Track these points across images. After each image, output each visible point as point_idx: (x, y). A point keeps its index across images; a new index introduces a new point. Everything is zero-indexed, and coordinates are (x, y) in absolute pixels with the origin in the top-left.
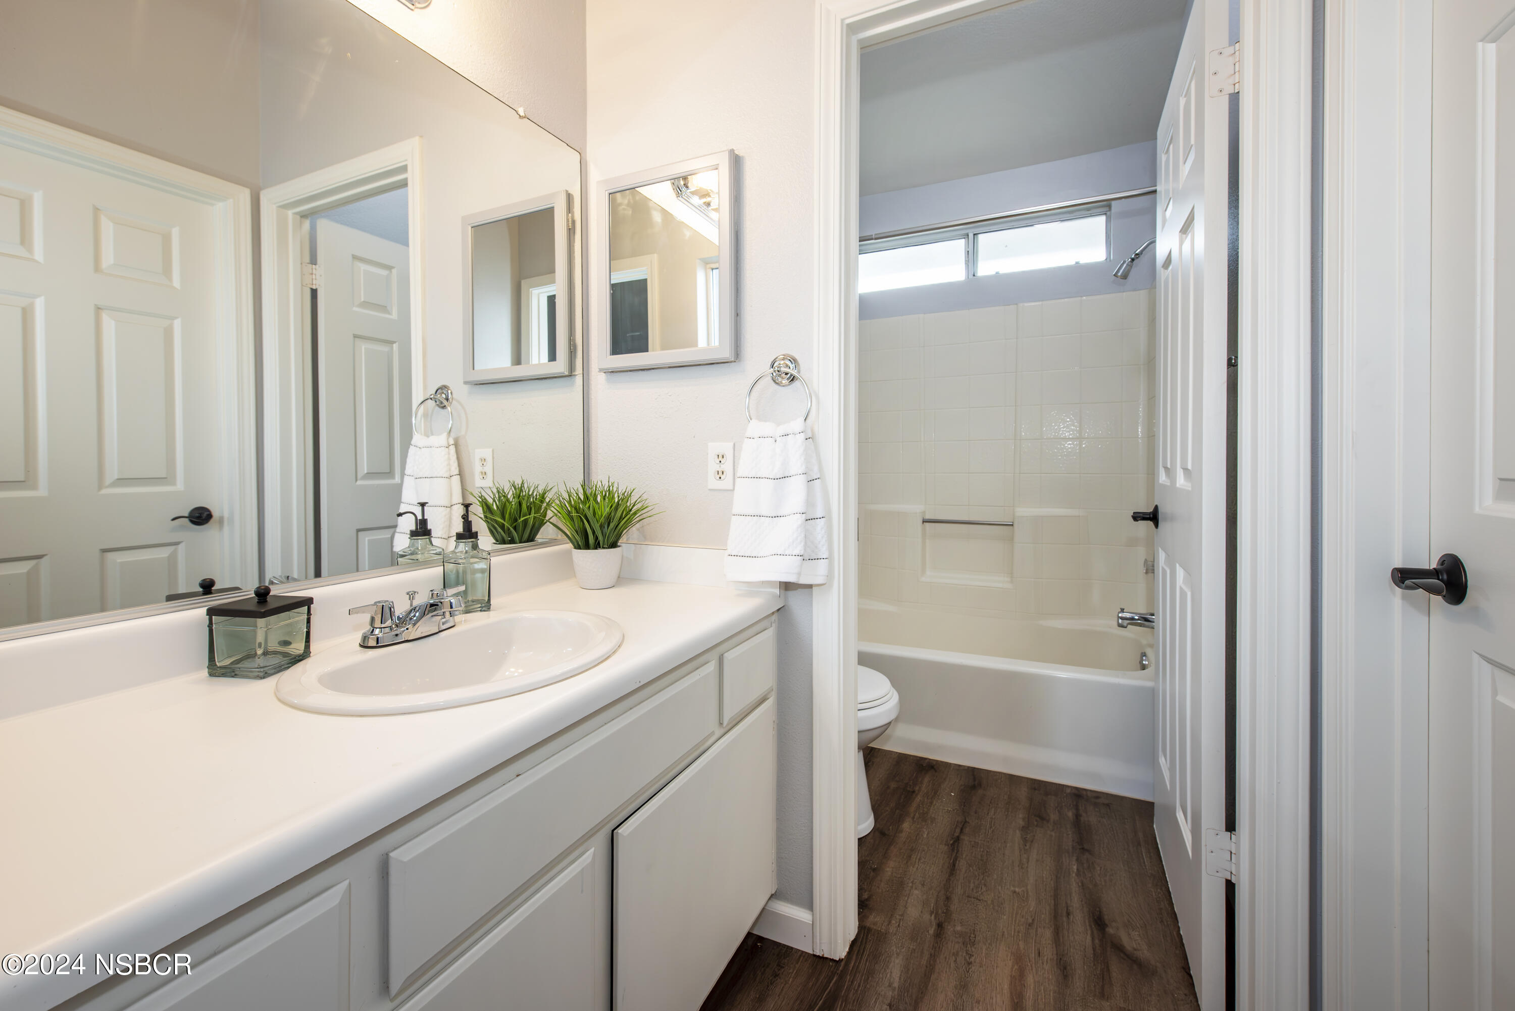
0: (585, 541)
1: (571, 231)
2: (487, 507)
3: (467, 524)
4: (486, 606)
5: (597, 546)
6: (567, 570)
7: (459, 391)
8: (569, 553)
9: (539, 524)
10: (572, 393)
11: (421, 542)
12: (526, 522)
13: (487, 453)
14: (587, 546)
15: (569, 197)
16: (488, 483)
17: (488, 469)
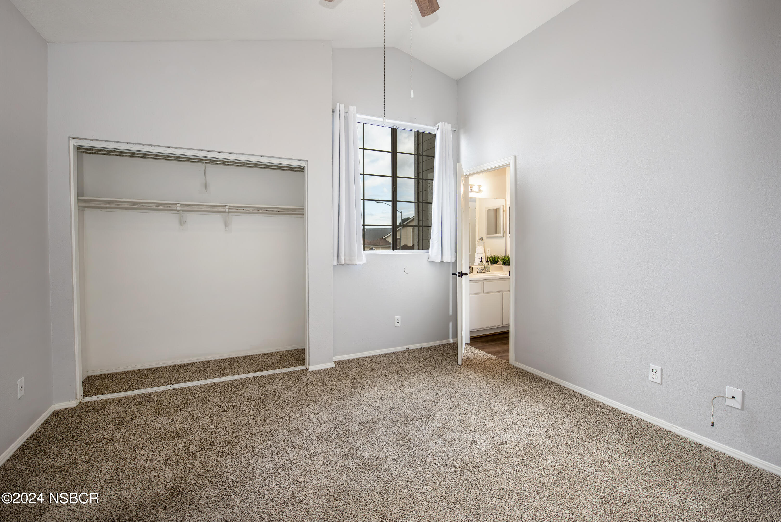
0: (504, 264)
1: (503, 212)
2: (490, 258)
3: (487, 260)
4: (490, 271)
5: (506, 265)
6: (501, 269)
7: (484, 238)
8: (502, 266)
9: (498, 262)
10: (503, 240)
11: (481, 262)
12: (495, 261)
13: (489, 249)
14: (505, 265)
15: (503, 206)
16: (490, 254)
17: (490, 252)
